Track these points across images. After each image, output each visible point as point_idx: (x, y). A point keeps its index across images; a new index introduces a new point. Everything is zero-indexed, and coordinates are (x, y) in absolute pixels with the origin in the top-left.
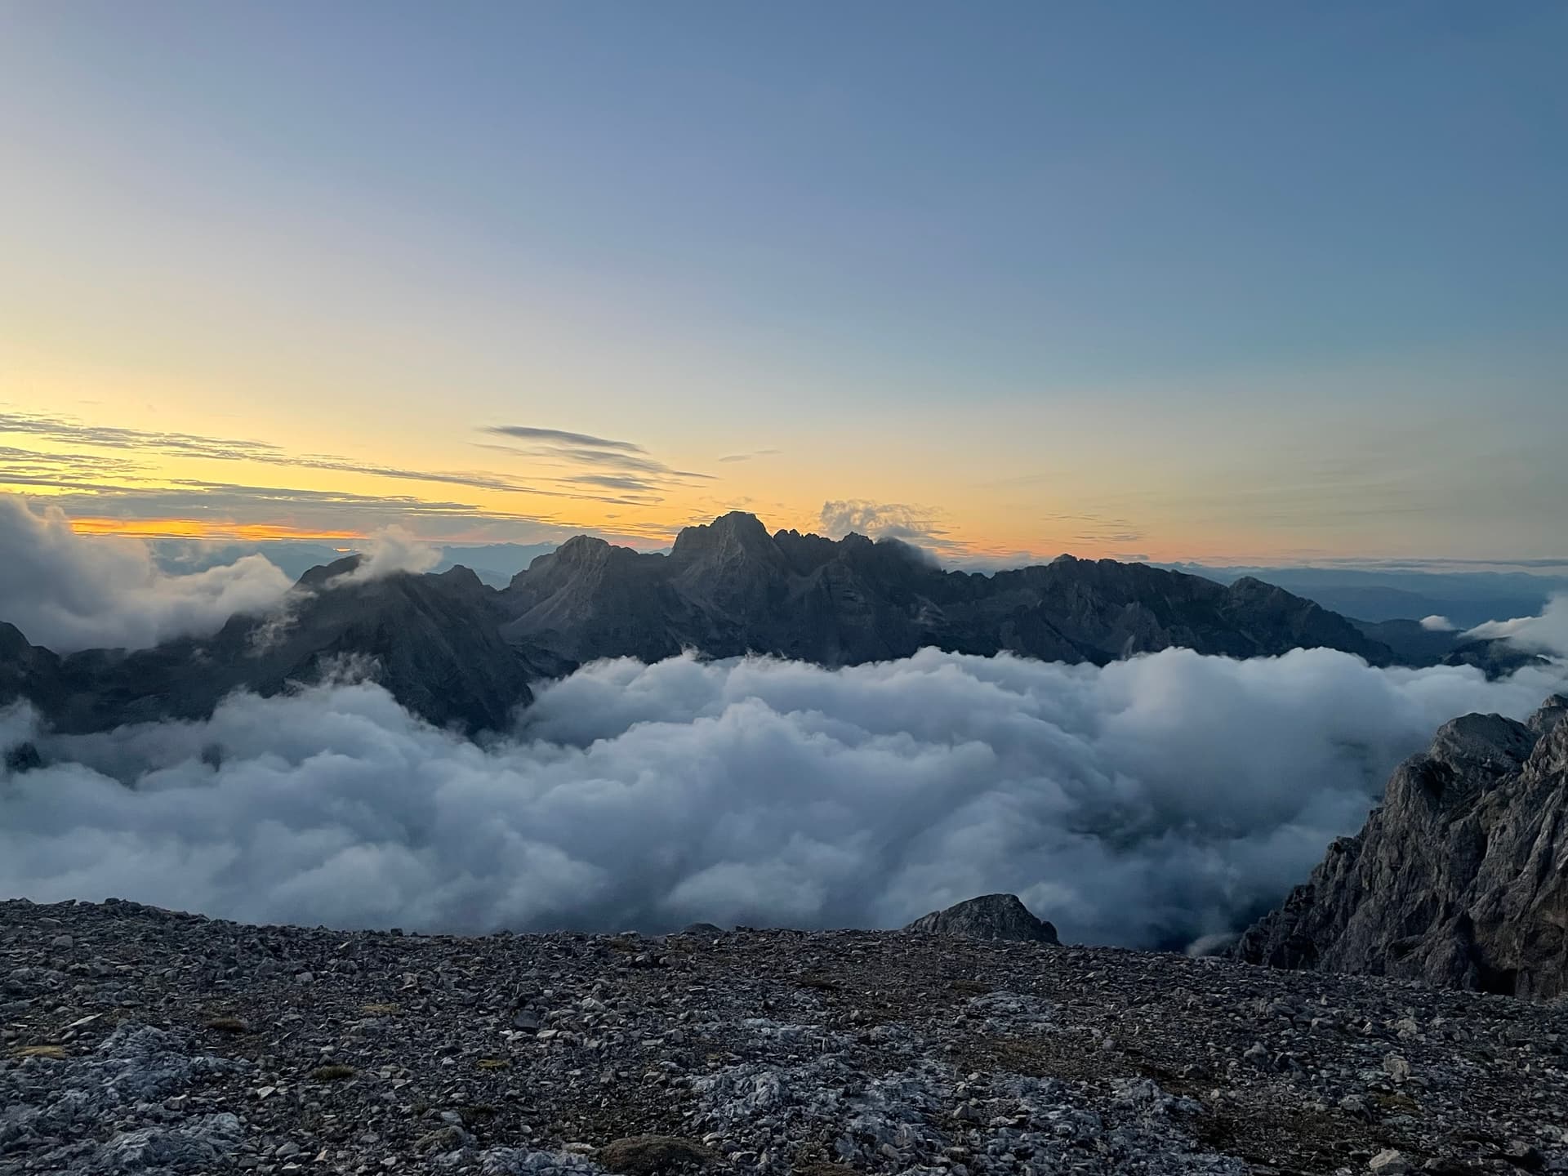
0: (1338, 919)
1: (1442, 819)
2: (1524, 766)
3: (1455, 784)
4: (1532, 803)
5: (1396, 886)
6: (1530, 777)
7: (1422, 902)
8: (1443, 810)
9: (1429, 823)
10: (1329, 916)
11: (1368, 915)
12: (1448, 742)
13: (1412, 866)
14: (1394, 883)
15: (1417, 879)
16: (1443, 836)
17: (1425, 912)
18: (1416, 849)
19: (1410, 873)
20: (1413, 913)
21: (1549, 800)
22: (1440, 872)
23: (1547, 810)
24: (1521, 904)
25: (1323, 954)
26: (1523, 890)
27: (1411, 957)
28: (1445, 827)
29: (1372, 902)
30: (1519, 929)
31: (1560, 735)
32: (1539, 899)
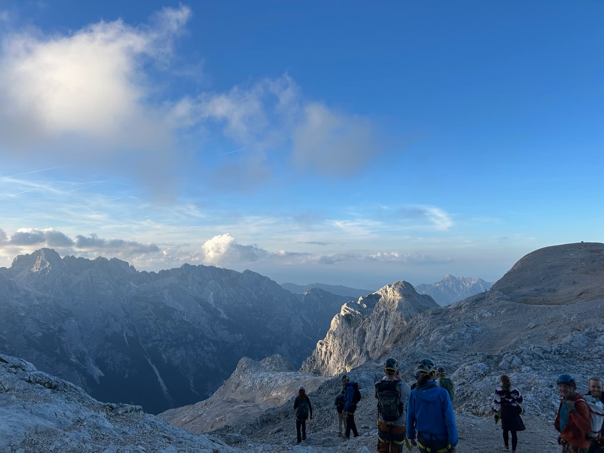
0: (326, 362)
1: (352, 329)
2: (373, 311)
3: (353, 319)
4: (378, 320)
5: (342, 349)
6: (375, 314)
7: (349, 352)
8: (352, 326)
9: (349, 330)
10: (323, 362)
11: (335, 359)
12: (346, 310)
13: (346, 343)
14: (341, 349)
15: (347, 346)
16: (354, 333)
17: (351, 355)
18: (346, 338)
19: (345, 345)
20: (348, 356)
21: (382, 318)
22: (354, 342)
23: (382, 321)
24: (380, 344)
25: (323, 373)
26: (380, 341)
27: (354, 364)
28: (354, 331)
29: (335, 355)
30: (380, 351)
31: (381, 302)
32: (384, 342)
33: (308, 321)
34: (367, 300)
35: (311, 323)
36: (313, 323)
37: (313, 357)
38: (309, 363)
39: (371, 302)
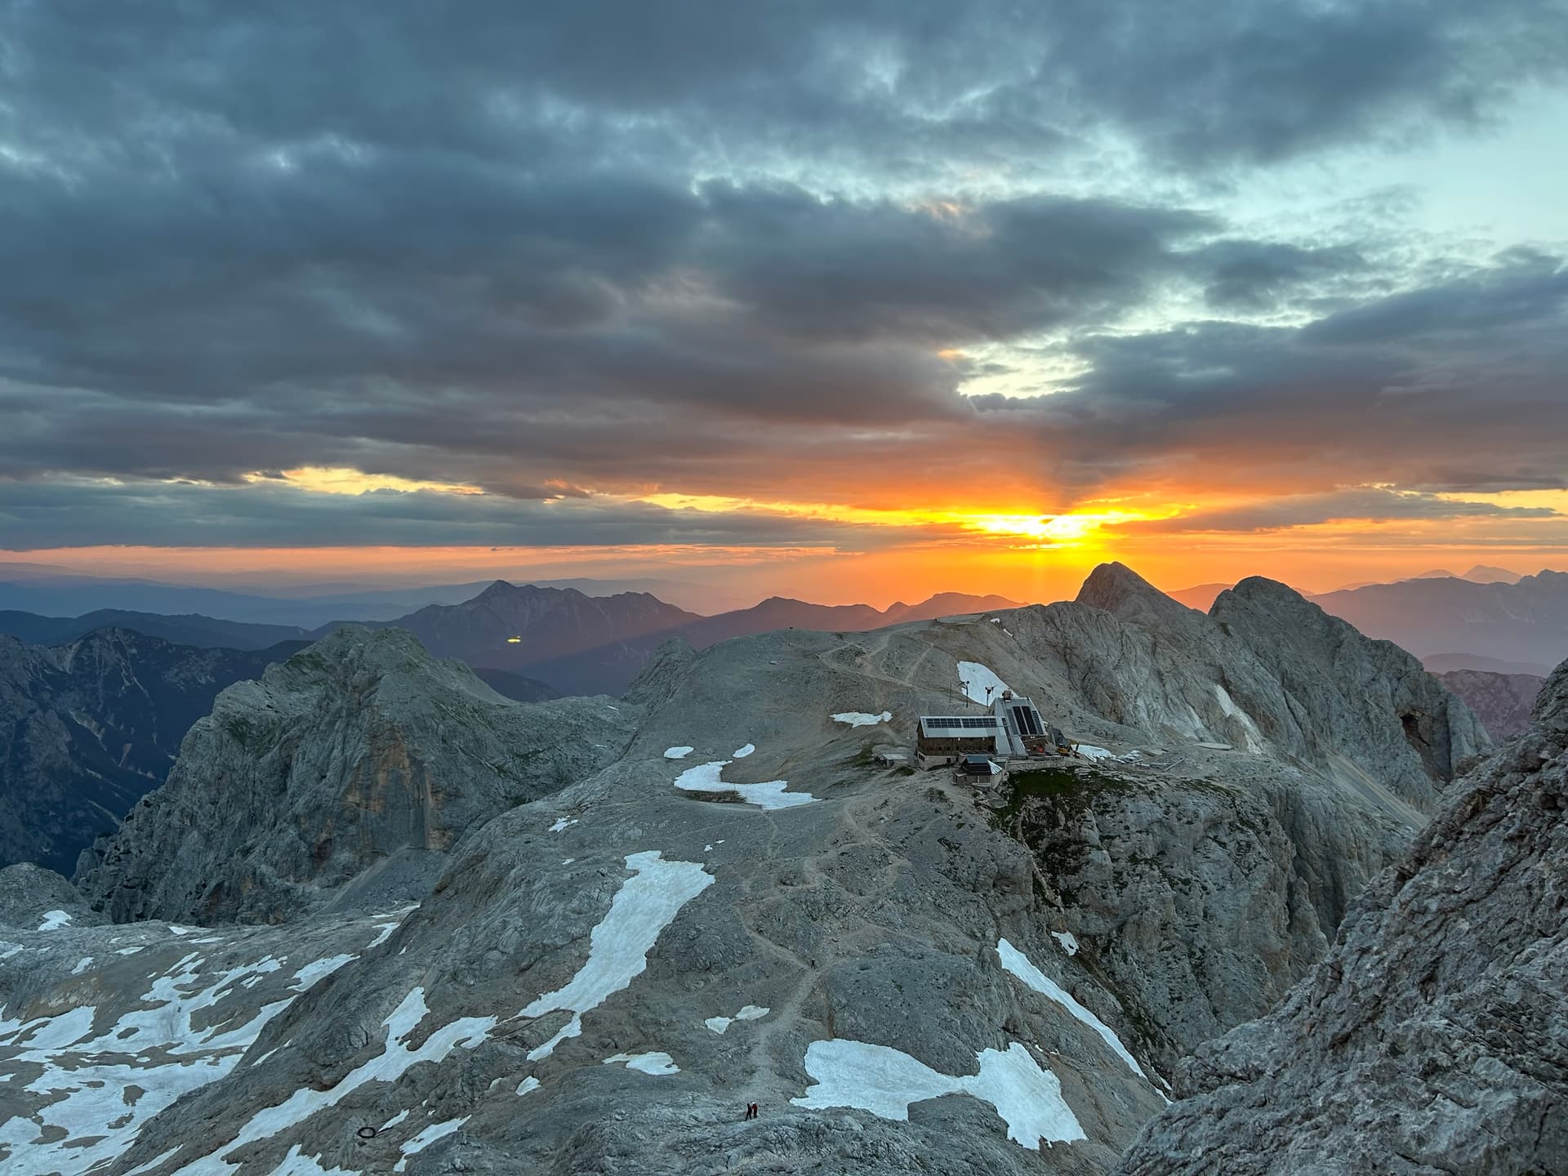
1: (250, 758)
3: (253, 731)
4: (326, 731)
5: (217, 815)
6: (317, 715)
7: (241, 821)
9: (239, 763)
13: (229, 797)
15: (234, 806)
16: (255, 769)
18: (231, 784)
19: (228, 802)
20: (235, 831)
21: (337, 726)
22: (255, 795)
23: (336, 734)
24: (332, 795)
26: (331, 787)
28: (256, 763)
29: (195, 832)
32: (343, 789)
33: (85, 724)
34: (289, 673)
35: (99, 730)
36: (103, 730)
37: (124, 843)
38: (110, 861)
39: (301, 678)
